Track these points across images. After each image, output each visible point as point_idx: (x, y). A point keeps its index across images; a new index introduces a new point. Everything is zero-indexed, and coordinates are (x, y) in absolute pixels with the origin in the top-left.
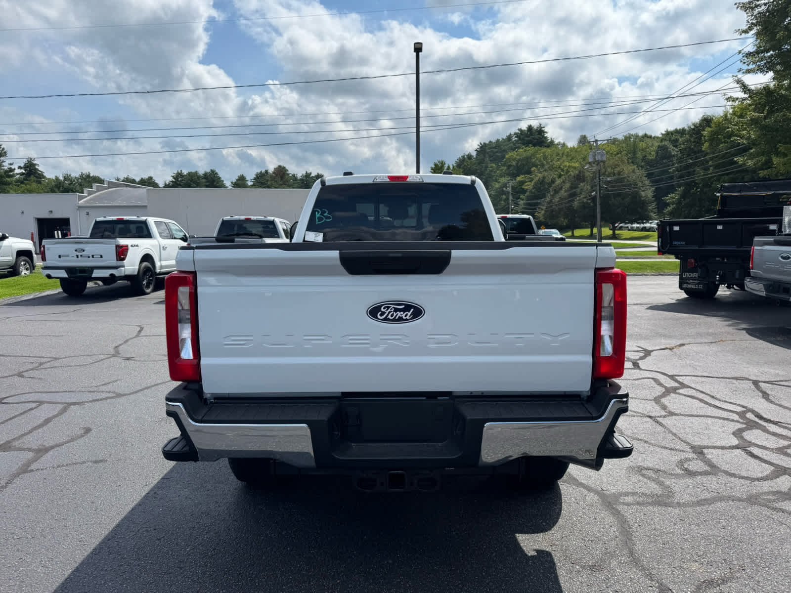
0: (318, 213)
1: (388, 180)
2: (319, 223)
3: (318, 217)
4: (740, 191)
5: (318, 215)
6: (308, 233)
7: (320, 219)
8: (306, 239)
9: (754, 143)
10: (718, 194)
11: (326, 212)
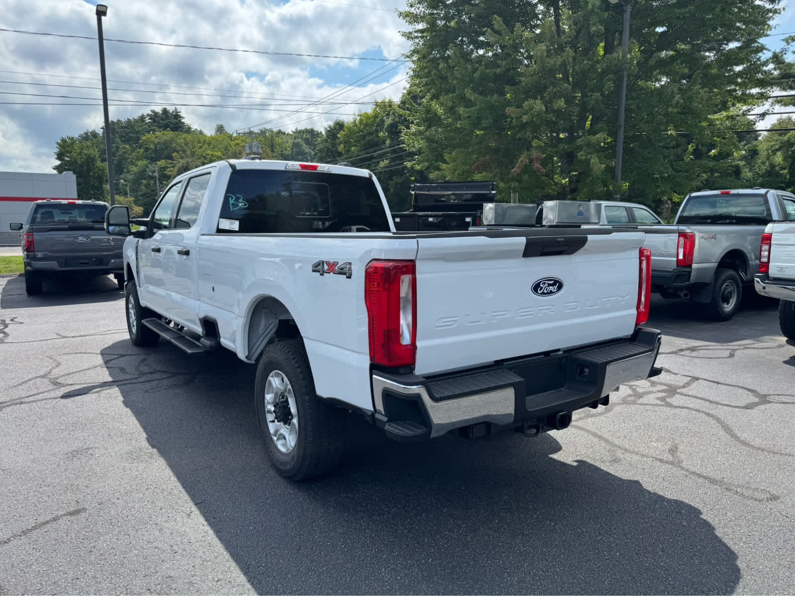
0: (232, 199)
1: (300, 168)
2: (234, 209)
3: (232, 204)
4: (428, 191)
5: (231, 201)
6: (221, 220)
7: (234, 205)
8: (220, 227)
9: (419, 152)
10: (413, 192)
11: (240, 198)
